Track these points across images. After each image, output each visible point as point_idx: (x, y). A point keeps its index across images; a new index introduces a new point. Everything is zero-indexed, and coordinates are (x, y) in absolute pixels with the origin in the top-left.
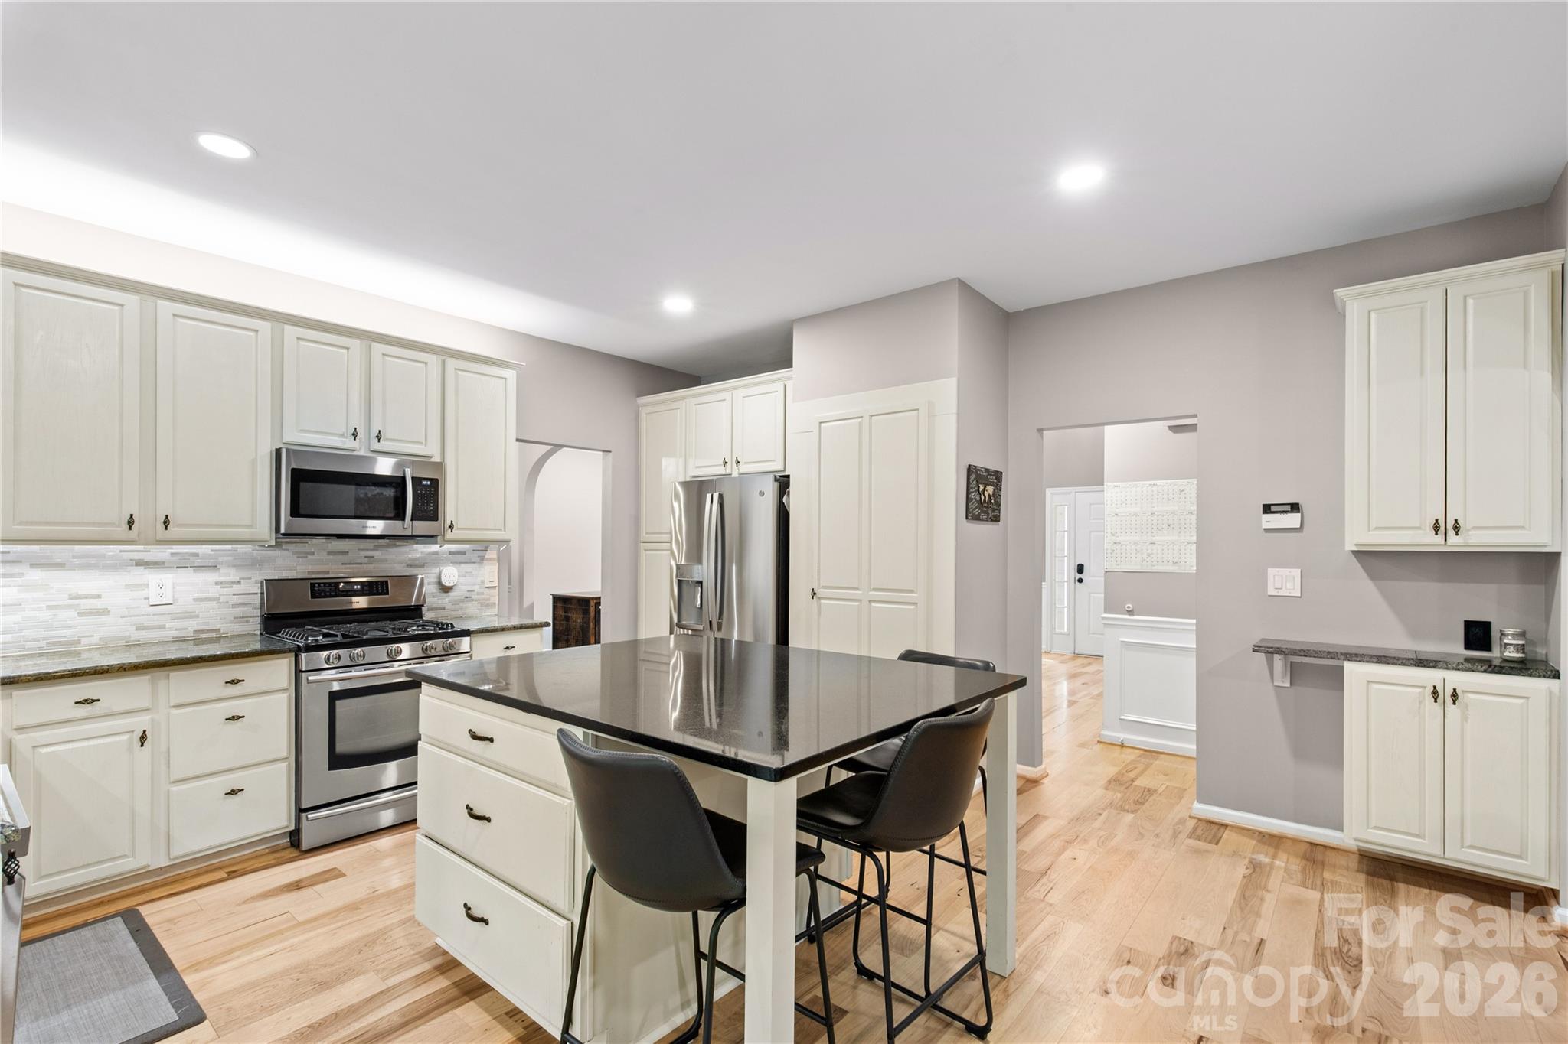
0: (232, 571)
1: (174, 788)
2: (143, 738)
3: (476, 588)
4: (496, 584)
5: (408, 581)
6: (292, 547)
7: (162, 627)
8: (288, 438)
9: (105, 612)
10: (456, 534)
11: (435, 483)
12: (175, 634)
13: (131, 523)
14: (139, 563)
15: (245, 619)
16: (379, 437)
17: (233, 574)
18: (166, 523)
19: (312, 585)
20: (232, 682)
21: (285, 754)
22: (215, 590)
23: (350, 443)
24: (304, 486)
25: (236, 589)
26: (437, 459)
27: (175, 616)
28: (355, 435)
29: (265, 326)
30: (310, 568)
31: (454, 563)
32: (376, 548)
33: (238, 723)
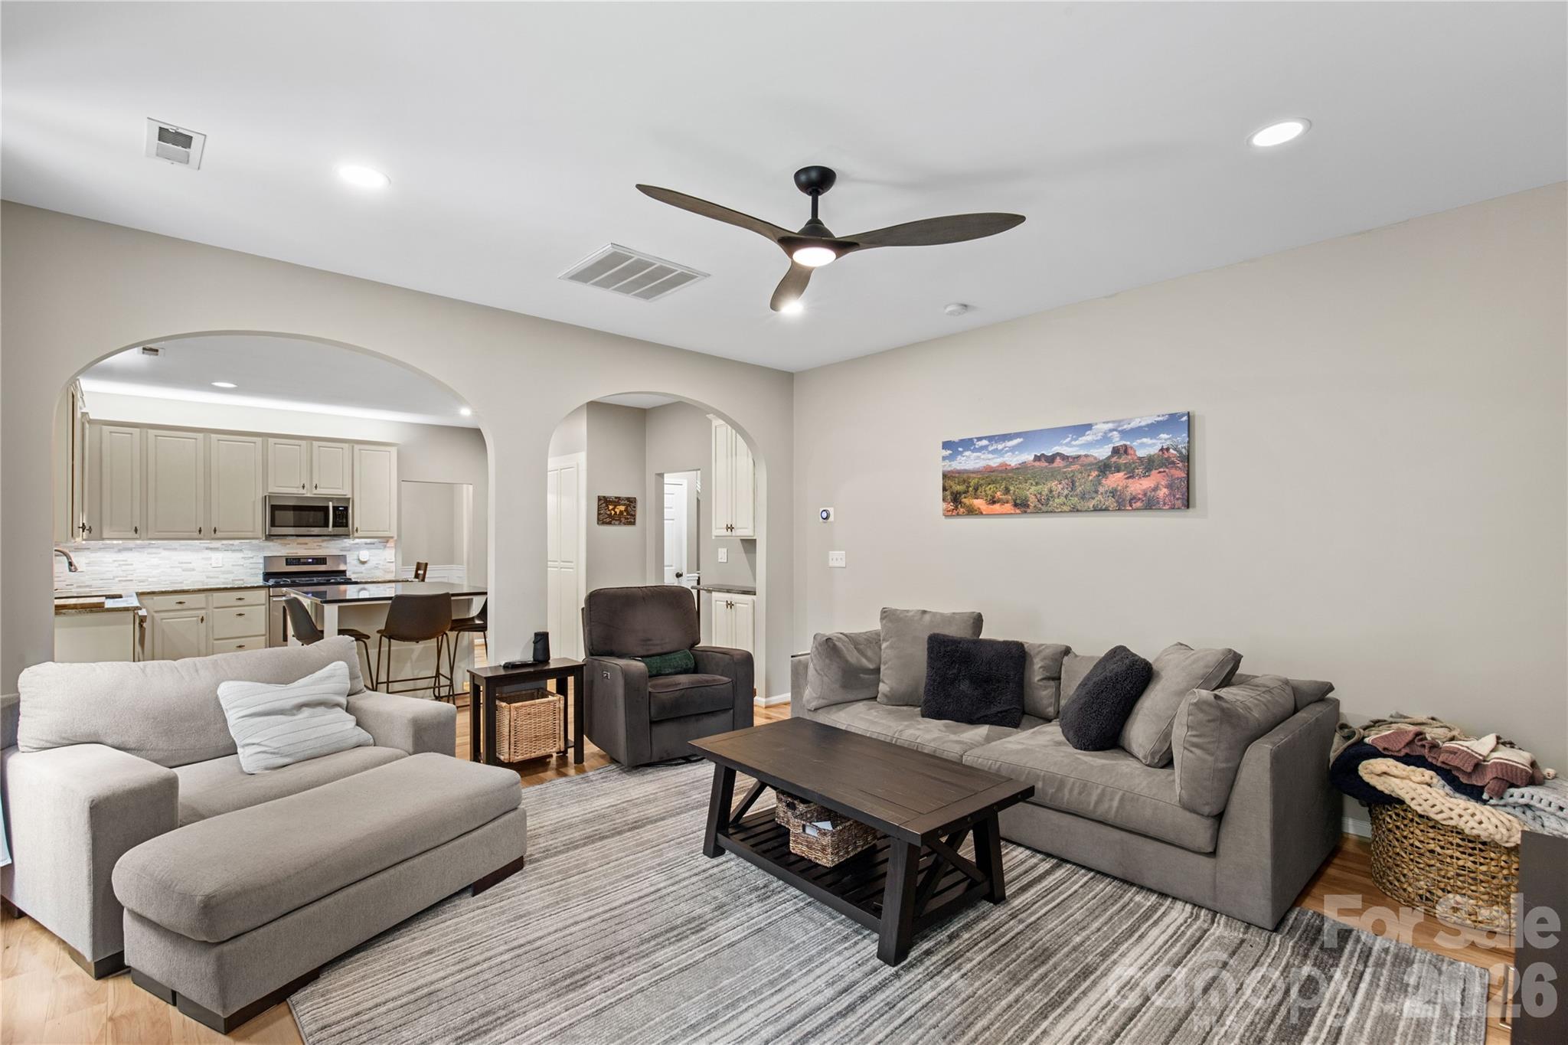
0: (250, 552)
1: (216, 642)
2: (202, 620)
3: (381, 562)
4: (393, 560)
5: (342, 558)
6: (279, 541)
7: (218, 578)
8: (270, 491)
9: (193, 570)
10: (359, 534)
11: (346, 509)
12: (223, 580)
13: (200, 531)
14: (207, 549)
15: (256, 575)
16: (316, 487)
17: (250, 554)
18: (215, 531)
19: (287, 559)
20: (240, 599)
21: (264, 633)
22: (241, 562)
23: (301, 491)
24: (277, 512)
25: (251, 561)
26: (349, 496)
27: (224, 573)
28: (303, 487)
29: (259, 440)
30: (288, 551)
31: (368, 549)
32: (323, 541)
33: (243, 617)
